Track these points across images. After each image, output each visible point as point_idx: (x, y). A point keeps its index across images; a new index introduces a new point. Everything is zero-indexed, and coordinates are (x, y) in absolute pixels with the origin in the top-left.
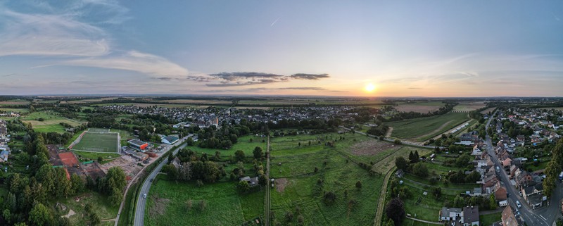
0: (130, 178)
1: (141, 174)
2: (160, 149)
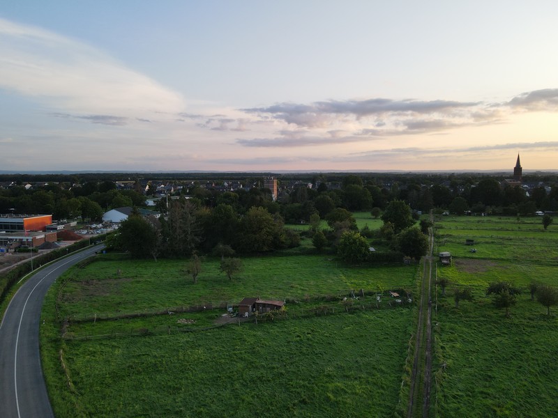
1: (28, 263)
2: (96, 229)
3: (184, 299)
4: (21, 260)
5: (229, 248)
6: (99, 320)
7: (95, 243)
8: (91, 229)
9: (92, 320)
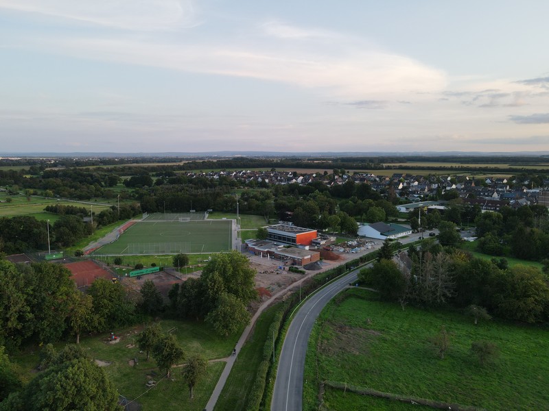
0: (267, 293)
1: (298, 287)
2: (352, 247)
3: (428, 382)
4: (293, 282)
5: (484, 312)
6: (348, 390)
7: (350, 269)
8: (348, 246)
9: (342, 389)
